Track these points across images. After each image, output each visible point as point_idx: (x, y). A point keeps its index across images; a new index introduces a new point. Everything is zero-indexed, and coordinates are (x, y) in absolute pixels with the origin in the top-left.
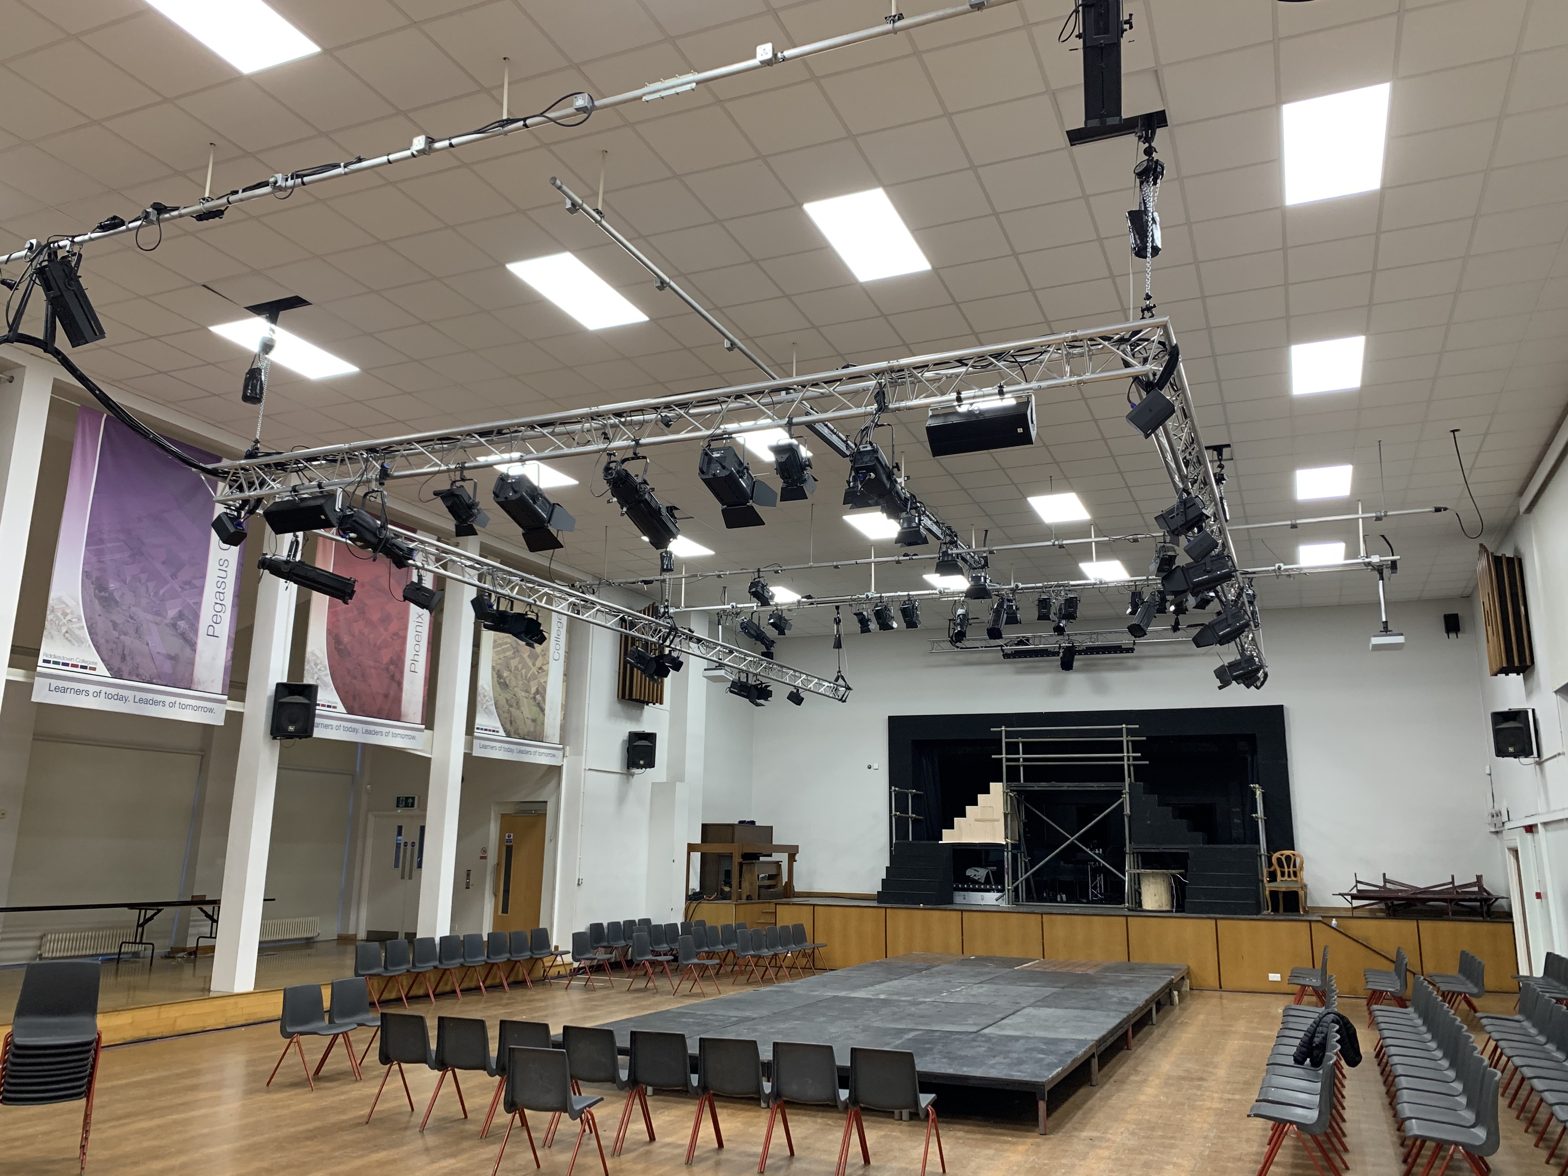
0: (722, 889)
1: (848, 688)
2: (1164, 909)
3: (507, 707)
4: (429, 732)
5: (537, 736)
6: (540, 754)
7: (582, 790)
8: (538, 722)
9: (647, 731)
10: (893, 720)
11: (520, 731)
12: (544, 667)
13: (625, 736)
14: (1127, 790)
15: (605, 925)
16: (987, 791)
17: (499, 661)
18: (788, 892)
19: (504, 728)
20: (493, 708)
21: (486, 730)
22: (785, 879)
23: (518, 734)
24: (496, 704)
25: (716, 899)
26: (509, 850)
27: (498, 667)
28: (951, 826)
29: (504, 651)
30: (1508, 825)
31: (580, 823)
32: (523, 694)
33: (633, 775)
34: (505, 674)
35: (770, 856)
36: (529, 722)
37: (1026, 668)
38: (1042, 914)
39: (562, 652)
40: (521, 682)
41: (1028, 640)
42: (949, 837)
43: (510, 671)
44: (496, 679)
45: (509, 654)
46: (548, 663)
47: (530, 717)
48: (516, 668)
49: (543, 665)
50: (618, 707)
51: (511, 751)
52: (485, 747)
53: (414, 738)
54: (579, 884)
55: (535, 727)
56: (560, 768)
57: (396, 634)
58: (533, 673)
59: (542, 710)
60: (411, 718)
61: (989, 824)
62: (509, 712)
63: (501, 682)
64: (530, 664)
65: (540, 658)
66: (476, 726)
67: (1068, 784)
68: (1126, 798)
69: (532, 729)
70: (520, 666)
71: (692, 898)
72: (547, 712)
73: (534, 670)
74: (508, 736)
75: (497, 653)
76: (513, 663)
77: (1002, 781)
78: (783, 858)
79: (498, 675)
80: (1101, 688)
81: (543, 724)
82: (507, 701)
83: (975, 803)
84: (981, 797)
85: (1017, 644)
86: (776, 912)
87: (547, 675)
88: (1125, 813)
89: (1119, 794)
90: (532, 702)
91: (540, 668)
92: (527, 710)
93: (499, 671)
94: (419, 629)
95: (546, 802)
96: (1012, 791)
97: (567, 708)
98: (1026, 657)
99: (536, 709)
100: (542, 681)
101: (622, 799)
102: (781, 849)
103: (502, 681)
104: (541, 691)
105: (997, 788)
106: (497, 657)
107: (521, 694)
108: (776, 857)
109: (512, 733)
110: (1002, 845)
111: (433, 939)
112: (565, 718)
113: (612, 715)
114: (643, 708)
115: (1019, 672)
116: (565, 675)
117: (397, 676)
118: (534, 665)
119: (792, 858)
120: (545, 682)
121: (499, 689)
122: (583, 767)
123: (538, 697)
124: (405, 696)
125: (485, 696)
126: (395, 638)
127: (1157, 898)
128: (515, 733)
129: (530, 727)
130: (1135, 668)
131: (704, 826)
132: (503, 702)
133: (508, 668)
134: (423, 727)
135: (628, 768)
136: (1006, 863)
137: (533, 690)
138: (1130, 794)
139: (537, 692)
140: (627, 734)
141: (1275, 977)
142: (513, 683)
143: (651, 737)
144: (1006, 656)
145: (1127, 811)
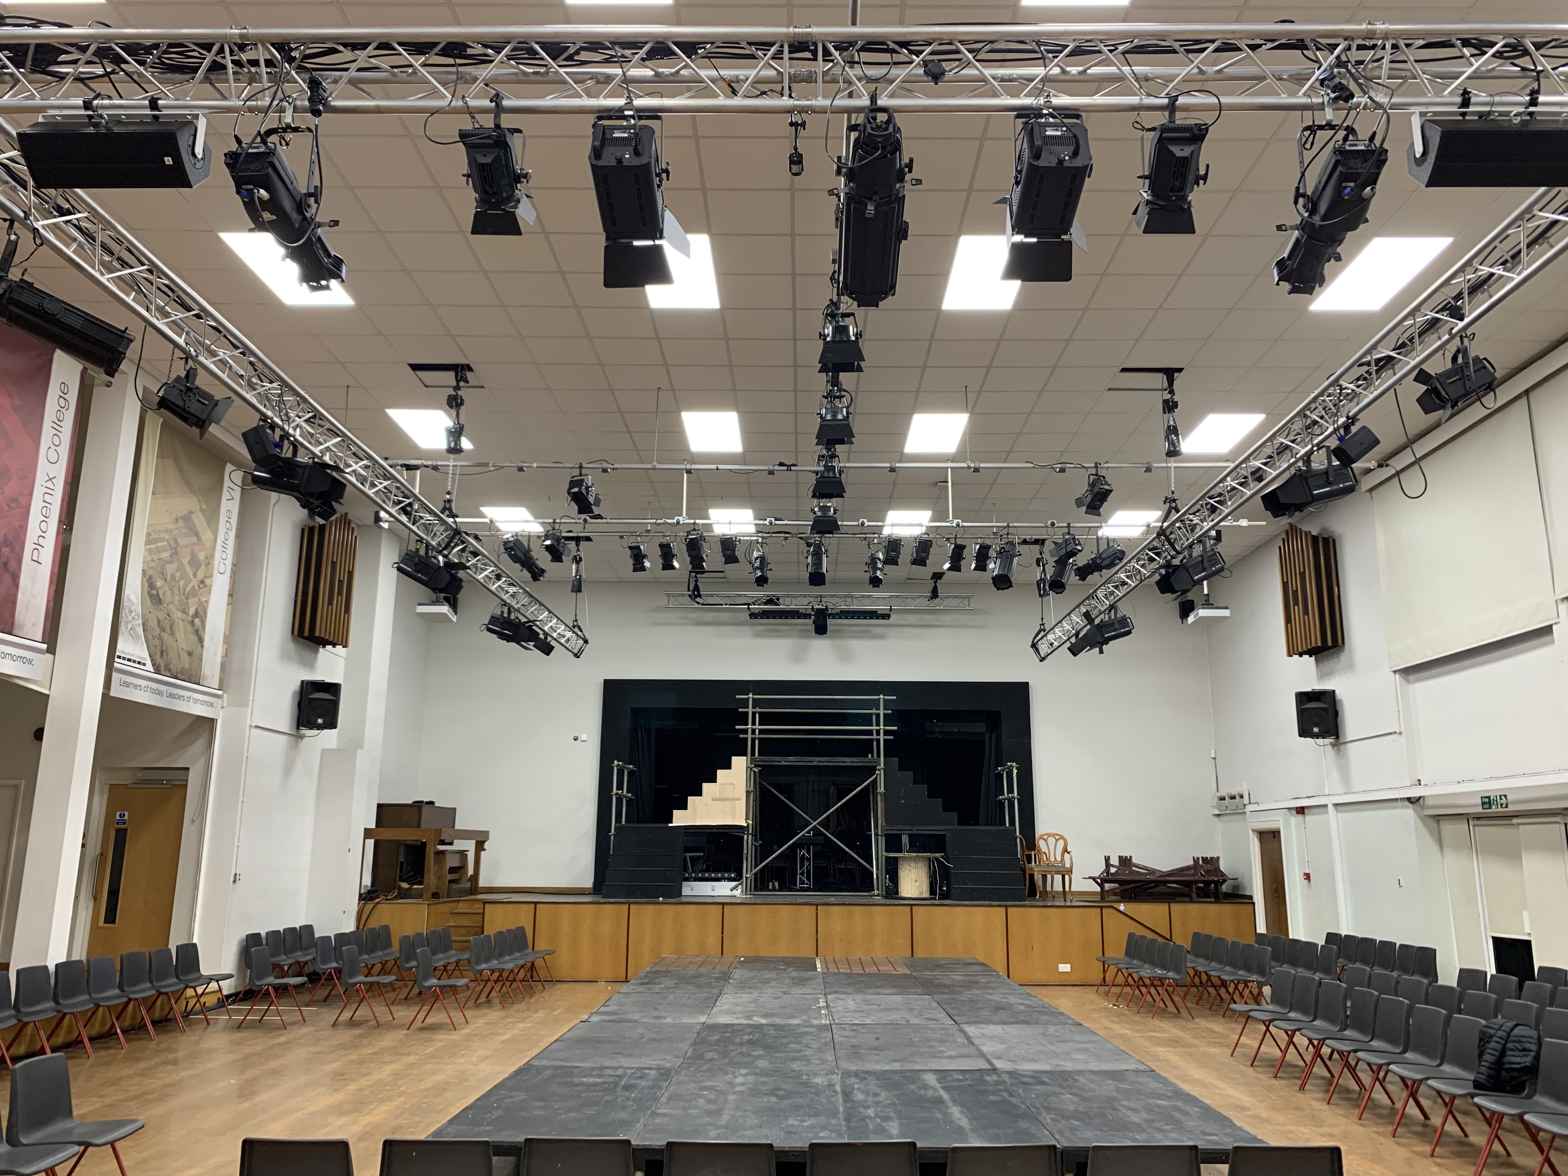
0: (400, 886)
1: (586, 642)
2: (924, 896)
3: (158, 630)
4: (51, 656)
5: (193, 676)
6: (196, 701)
7: (245, 755)
8: (195, 656)
9: (328, 680)
10: (609, 685)
11: (172, 667)
12: (207, 581)
13: (296, 686)
14: (882, 766)
15: (263, 934)
16: (728, 766)
17: (153, 564)
18: (474, 888)
19: (152, 660)
20: (140, 630)
21: (129, 660)
22: (471, 872)
23: (169, 670)
24: (144, 625)
25: (396, 898)
26: (121, 837)
27: (150, 572)
28: (684, 807)
29: (159, 550)
30: (1249, 808)
31: (241, 799)
32: (180, 614)
33: (302, 737)
34: (159, 583)
35: (451, 844)
36: (184, 655)
37: (768, 631)
38: (817, 905)
39: (229, 563)
40: (177, 598)
41: (778, 599)
42: (680, 818)
43: (166, 580)
44: (146, 588)
45: (165, 555)
46: (211, 576)
47: (185, 648)
48: (173, 577)
49: (206, 577)
50: (291, 646)
51: (160, 693)
52: (127, 685)
53: (30, 662)
54: (234, 881)
55: (190, 663)
56: (212, 722)
57: (14, 500)
58: (193, 587)
59: (201, 640)
60: (27, 631)
61: (728, 803)
62: (160, 638)
63: (153, 596)
64: (191, 574)
65: (203, 567)
66: (118, 653)
67: (818, 759)
68: (880, 774)
69: (187, 666)
70: (178, 575)
71: (366, 897)
72: (206, 643)
73: (195, 582)
74: (157, 671)
75: (150, 552)
76: (171, 569)
77: (745, 754)
78: (469, 846)
79: (150, 584)
80: (845, 657)
81: (201, 659)
82: (159, 621)
83: (713, 780)
84: (720, 773)
85: (765, 604)
86: (483, 913)
87: (209, 592)
88: (879, 790)
89: (872, 770)
90: (189, 627)
91: (202, 582)
92: (183, 639)
93: (150, 577)
94: (48, 498)
95: (188, 769)
96: (756, 766)
97: (228, 640)
98: (774, 618)
99: (193, 638)
100: (203, 600)
101: (288, 768)
102: (466, 835)
103: (154, 592)
104: (200, 614)
105: (739, 763)
106: (149, 559)
107: (177, 615)
108: (459, 845)
109: (162, 668)
110: (742, 827)
111: (46, 967)
112: (227, 654)
113: (284, 656)
114: (317, 651)
115: (758, 635)
116: (231, 595)
117: (12, 564)
118: (195, 575)
119: (480, 846)
120: (207, 602)
121: (149, 604)
122: (248, 723)
123: (197, 621)
124: (21, 598)
125: (131, 612)
126: (13, 505)
127: (918, 884)
128: (165, 669)
129: (186, 662)
130: (881, 637)
131: (380, 806)
132: (153, 623)
133: (163, 574)
134: (45, 646)
135: (298, 728)
136: (745, 847)
137: (192, 611)
138: (884, 770)
139: (197, 614)
140: (299, 683)
141: (1065, 968)
142: (168, 598)
143: (333, 689)
144: (753, 616)
145: (881, 789)
